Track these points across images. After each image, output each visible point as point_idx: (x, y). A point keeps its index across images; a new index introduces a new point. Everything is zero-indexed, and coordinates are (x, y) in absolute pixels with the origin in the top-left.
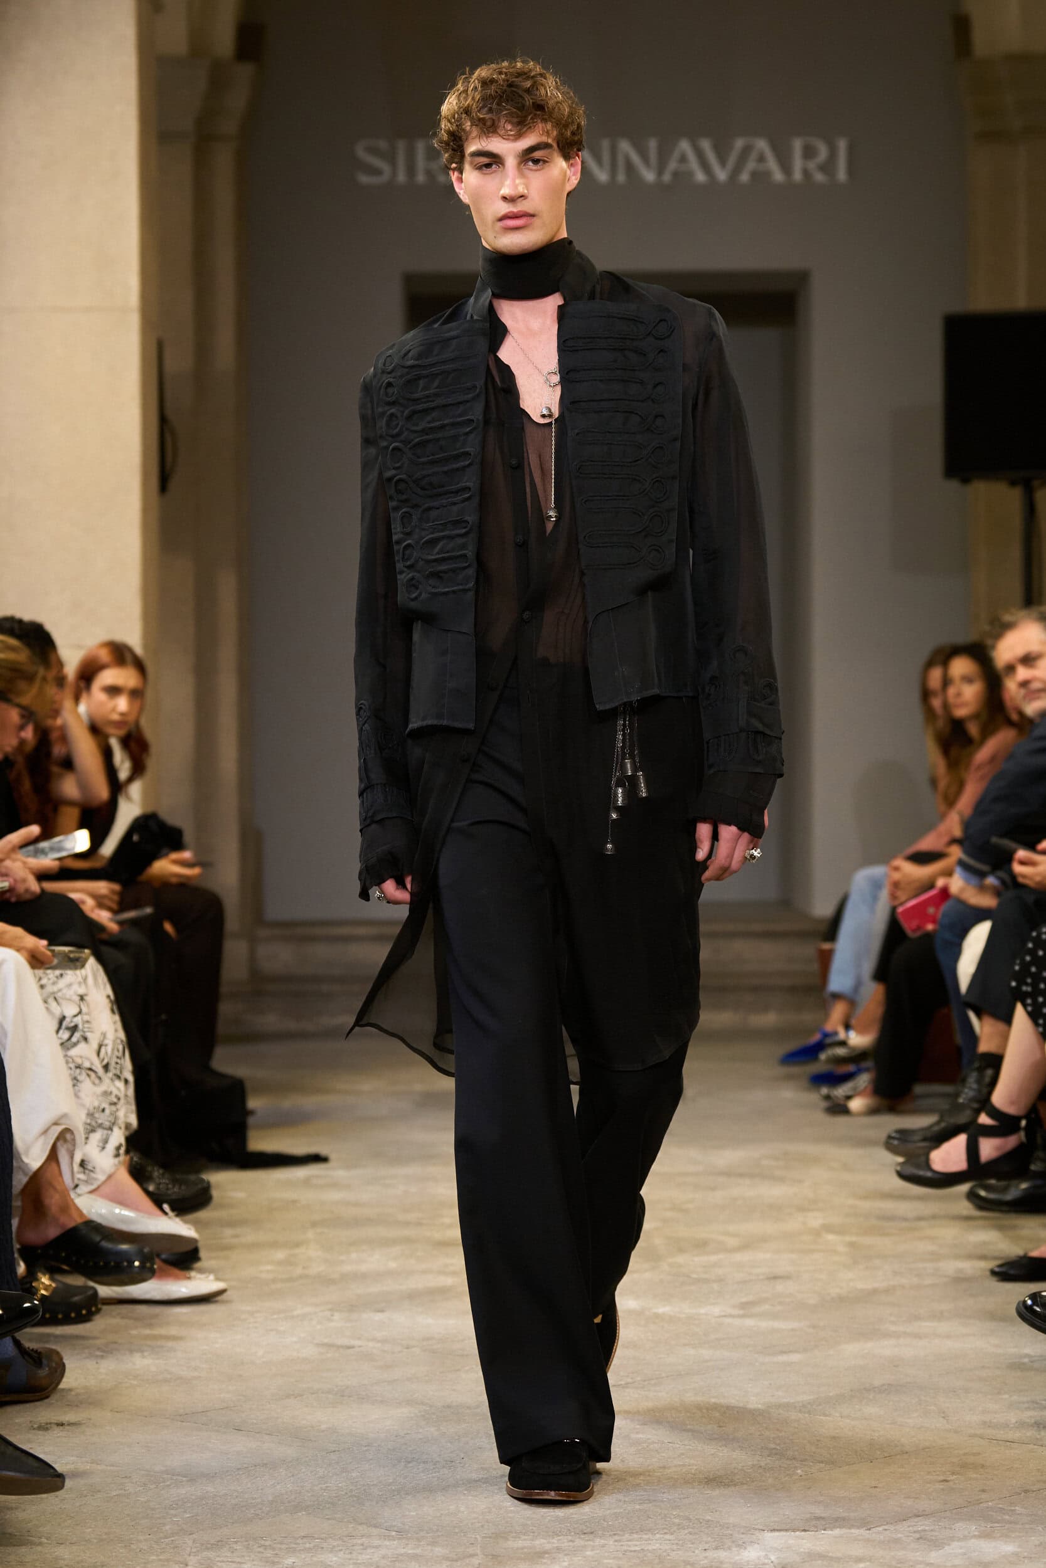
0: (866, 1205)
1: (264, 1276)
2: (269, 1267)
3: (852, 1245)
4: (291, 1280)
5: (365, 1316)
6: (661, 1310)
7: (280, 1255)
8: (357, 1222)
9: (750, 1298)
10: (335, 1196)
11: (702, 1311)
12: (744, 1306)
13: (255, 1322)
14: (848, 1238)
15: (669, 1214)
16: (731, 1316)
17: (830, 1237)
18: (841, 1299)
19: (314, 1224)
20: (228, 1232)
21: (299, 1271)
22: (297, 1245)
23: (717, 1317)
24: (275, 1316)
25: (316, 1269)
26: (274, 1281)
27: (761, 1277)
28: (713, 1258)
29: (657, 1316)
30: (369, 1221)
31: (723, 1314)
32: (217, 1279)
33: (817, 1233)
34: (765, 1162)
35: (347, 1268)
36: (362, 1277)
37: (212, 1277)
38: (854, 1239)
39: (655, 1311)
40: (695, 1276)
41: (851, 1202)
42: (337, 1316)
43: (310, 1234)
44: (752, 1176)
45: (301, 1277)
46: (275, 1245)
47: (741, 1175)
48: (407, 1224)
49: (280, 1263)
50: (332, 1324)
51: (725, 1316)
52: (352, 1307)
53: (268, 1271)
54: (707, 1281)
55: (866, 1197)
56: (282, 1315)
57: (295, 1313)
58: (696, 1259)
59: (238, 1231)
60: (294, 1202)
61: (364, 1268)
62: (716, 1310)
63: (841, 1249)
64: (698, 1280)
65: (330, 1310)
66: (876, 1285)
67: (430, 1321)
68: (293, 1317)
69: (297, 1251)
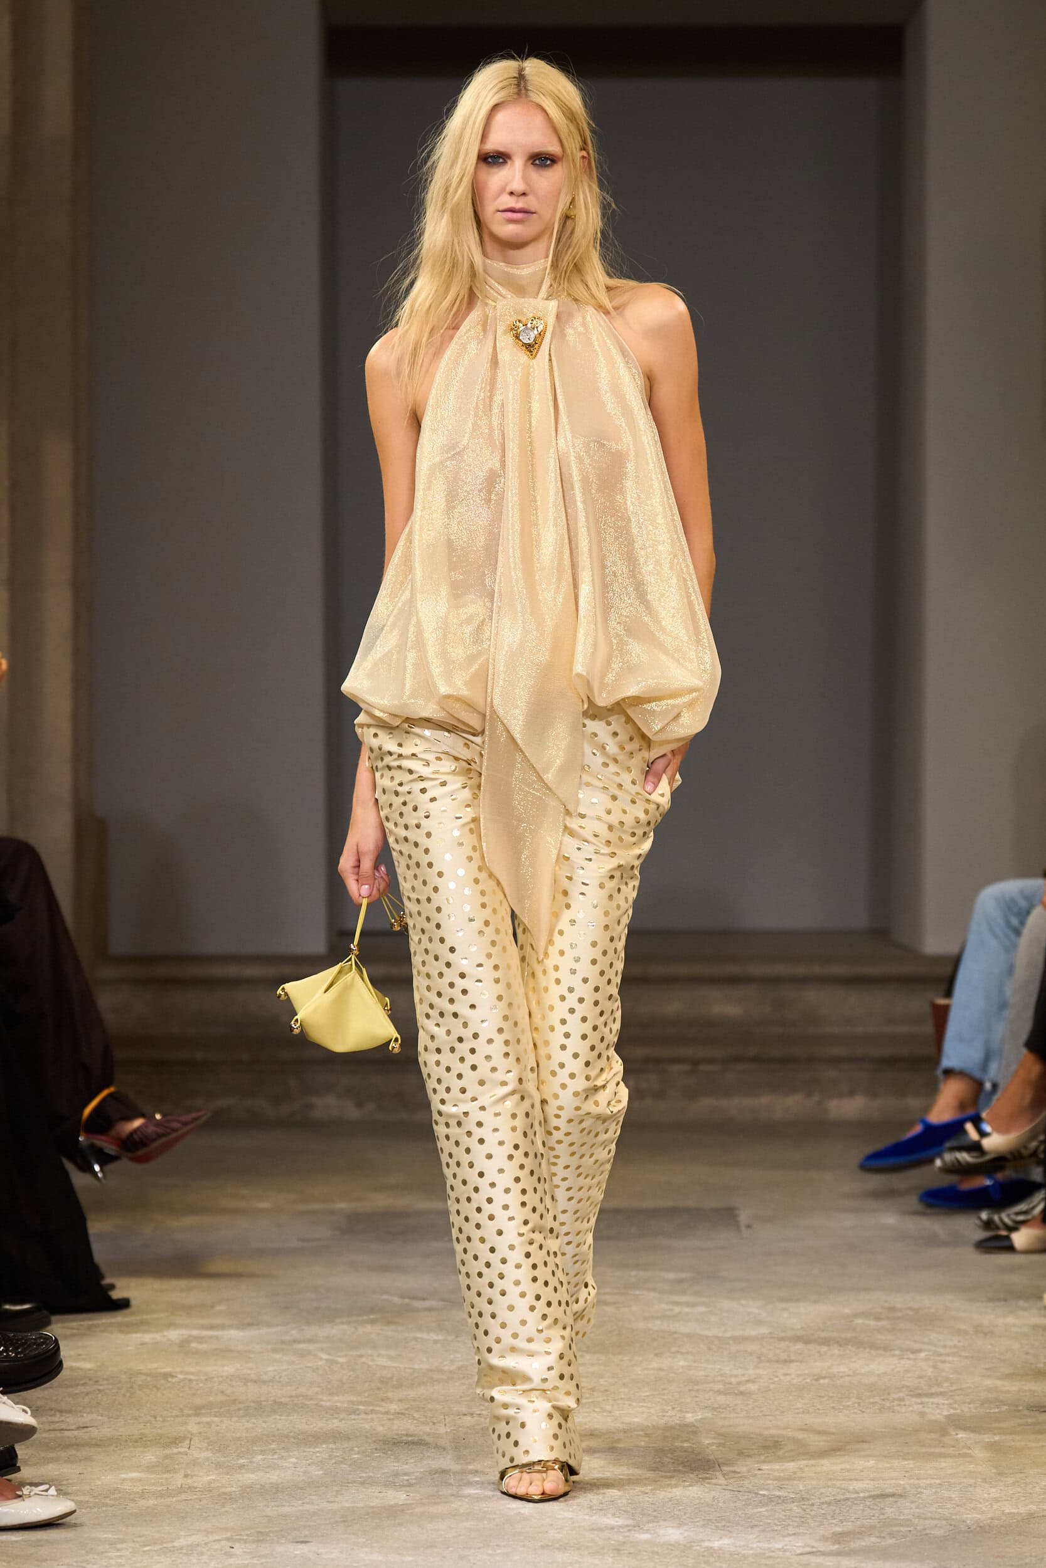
0: (1013, 1387)
1: (126, 1487)
2: (134, 1475)
3: (993, 1447)
4: (168, 1493)
5: (279, 1549)
6: (716, 1544)
7: (150, 1457)
8: (259, 1408)
9: (848, 1527)
10: (229, 1368)
11: (780, 1546)
12: (838, 1538)
13: (120, 1557)
14: (987, 1438)
15: (721, 1399)
16: (823, 1554)
17: (961, 1435)
18: (982, 1531)
19: (198, 1411)
20: (71, 1419)
21: (178, 1480)
22: (175, 1441)
23: (802, 1554)
24: (145, 1549)
25: (203, 1478)
26: (143, 1495)
27: (861, 1495)
28: (791, 1466)
29: (711, 1551)
30: (278, 1407)
31: (808, 1549)
32: (60, 1492)
33: (941, 1429)
34: (859, 1321)
35: (250, 1477)
36: (274, 1491)
37: (53, 1491)
38: (997, 1438)
39: (707, 1544)
40: (761, 1492)
41: (989, 1382)
42: (239, 1549)
43: (193, 1426)
44: (840, 1343)
45: (181, 1490)
46: (141, 1441)
47: (826, 1342)
48: (334, 1411)
49: (149, 1468)
50: (232, 1561)
51: (812, 1553)
52: (260, 1538)
53: (132, 1480)
54: (783, 1500)
55: (1009, 1377)
56: (157, 1547)
57: (176, 1544)
58: (765, 1467)
59: (86, 1419)
60: (166, 1376)
61: (274, 1477)
62: (798, 1545)
63: (980, 1453)
64: (770, 1499)
65: (228, 1539)
66: (1034, 1507)
67: (377, 1557)
68: (173, 1550)
69: (175, 1450)
